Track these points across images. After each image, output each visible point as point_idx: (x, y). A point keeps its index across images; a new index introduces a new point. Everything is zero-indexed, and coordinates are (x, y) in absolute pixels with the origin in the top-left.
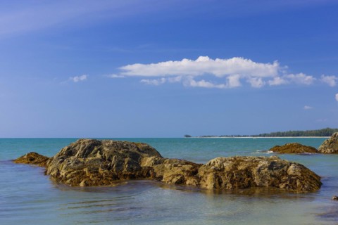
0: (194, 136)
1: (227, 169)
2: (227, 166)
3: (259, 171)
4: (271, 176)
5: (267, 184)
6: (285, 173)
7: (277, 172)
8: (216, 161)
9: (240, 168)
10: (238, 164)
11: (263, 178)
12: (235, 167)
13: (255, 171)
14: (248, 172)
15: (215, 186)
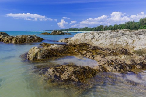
0: (28, 31)
1: (20, 38)
2: (20, 37)
3: (27, 38)
4: (30, 39)
5: (29, 41)
6: (34, 39)
7: (32, 39)
8: (17, 36)
9: (23, 38)
10: (23, 37)
11: (28, 40)
12: (22, 38)
13: (26, 38)
14: (25, 39)
15: (15, 42)
